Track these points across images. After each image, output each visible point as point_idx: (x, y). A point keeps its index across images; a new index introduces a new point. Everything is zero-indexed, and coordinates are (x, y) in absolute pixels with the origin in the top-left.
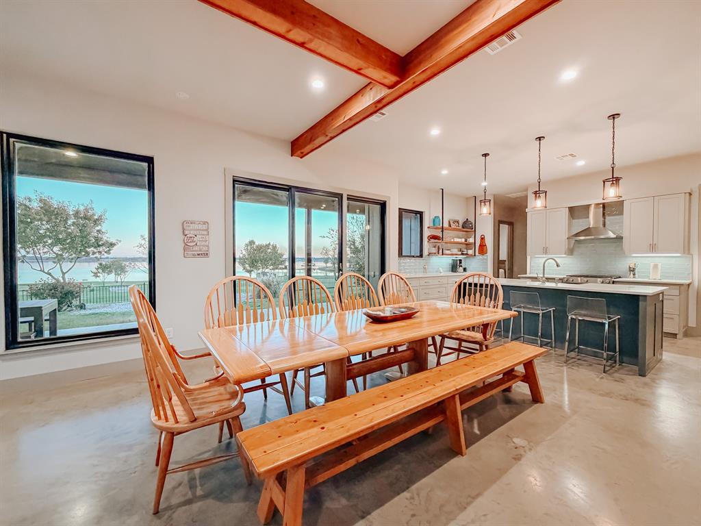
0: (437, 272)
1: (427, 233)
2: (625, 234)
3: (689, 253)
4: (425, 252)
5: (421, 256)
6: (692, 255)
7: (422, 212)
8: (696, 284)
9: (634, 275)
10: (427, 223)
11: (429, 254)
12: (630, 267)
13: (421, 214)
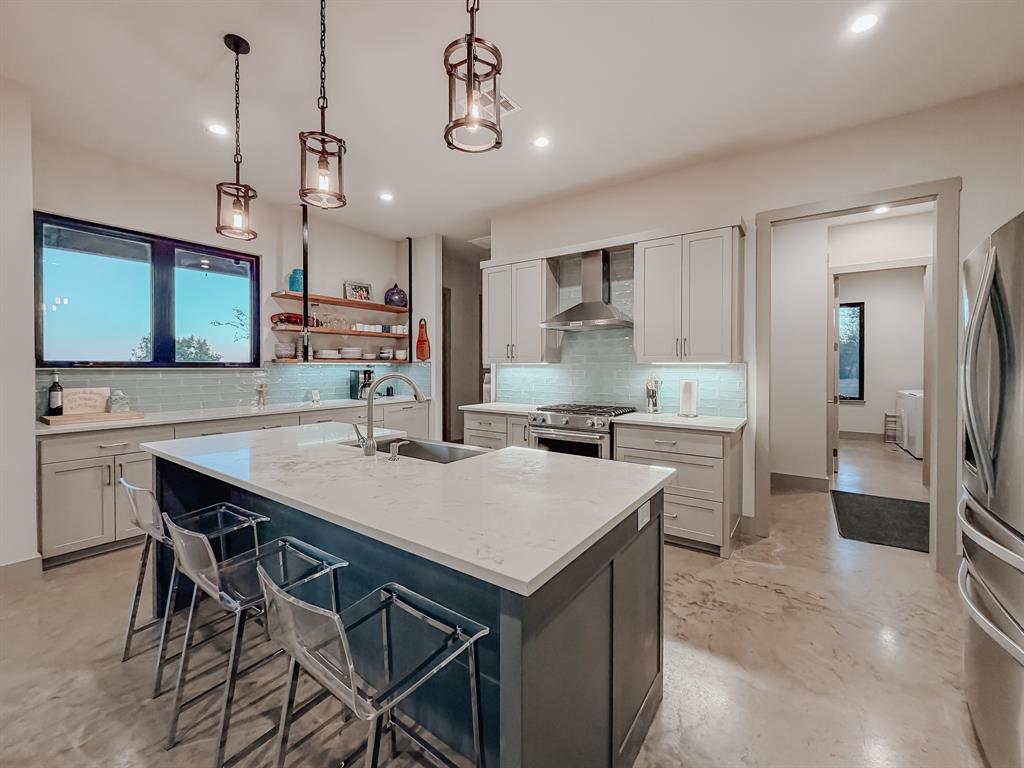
0: (306, 399)
1: (269, 308)
2: (637, 320)
3: (741, 360)
4: (266, 355)
5: (256, 362)
6: (747, 363)
7: (257, 258)
8: (754, 425)
9: (655, 405)
10: (268, 285)
11: (277, 360)
12: (648, 390)
13: (255, 262)
